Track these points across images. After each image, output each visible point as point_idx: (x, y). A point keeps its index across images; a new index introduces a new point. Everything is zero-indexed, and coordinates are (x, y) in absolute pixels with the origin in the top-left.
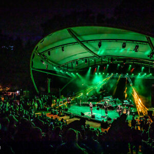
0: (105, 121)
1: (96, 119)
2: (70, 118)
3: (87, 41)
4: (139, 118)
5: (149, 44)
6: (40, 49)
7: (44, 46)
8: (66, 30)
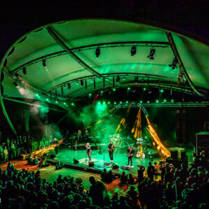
0: (108, 170)
1: (95, 168)
2: (57, 169)
3: (79, 49)
4: (158, 162)
5: (171, 46)
6: (11, 65)
7: (16, 61)
8: (44, 30)
